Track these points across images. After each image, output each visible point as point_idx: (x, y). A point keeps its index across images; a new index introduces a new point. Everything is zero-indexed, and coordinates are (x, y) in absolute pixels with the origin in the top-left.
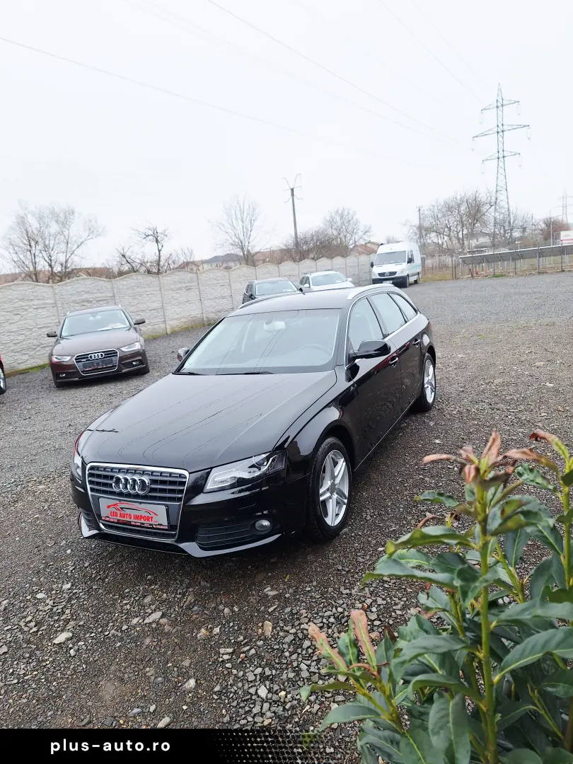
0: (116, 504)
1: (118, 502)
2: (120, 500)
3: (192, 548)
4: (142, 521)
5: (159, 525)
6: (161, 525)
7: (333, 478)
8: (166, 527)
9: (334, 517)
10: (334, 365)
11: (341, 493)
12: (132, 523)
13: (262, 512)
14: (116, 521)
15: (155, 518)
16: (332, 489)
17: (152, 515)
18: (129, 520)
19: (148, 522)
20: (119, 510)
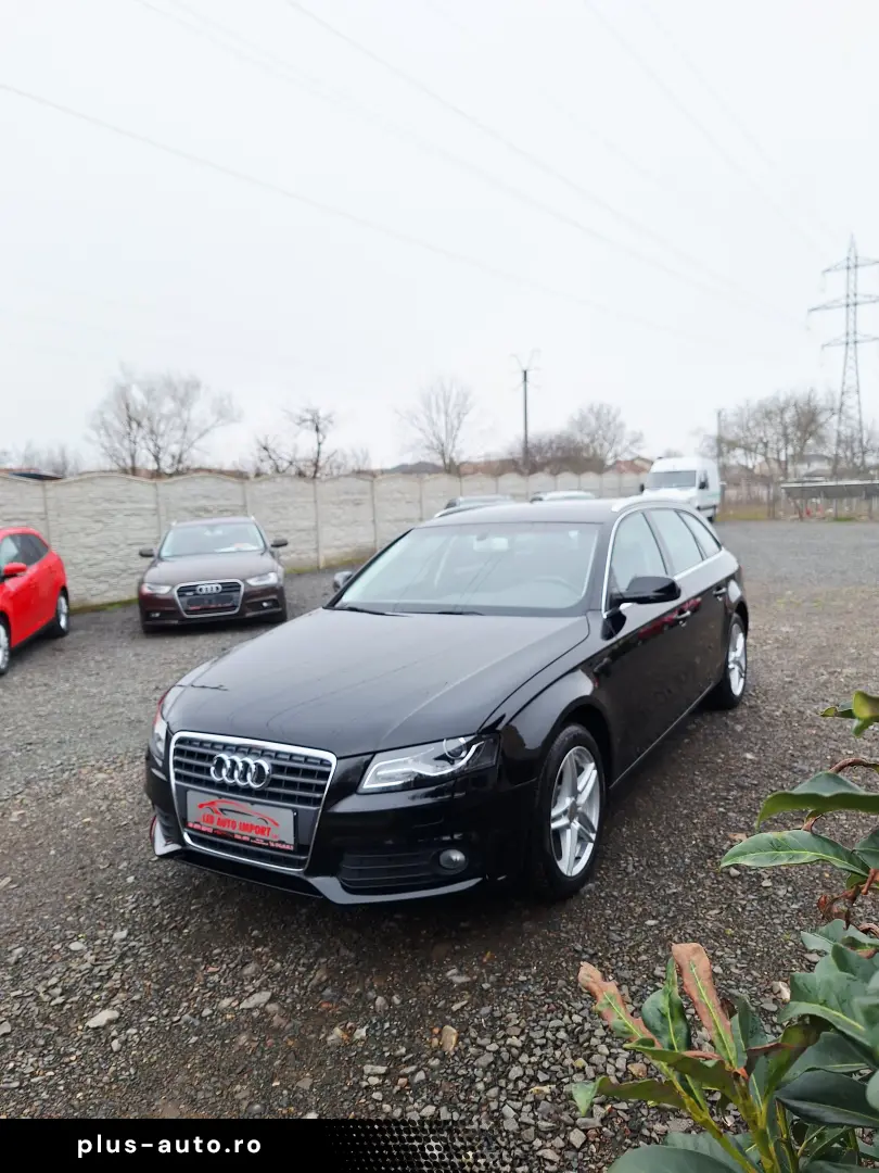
0: (213, 803)
1: (216, 798)
2: (220, 796)
3: (329, 887)
4: (253, 834)
5: (280, 842)
6: (282, 842)
7: (575, 793)
8: (292, 848)
9: (573, 859)
10: (586, 607)
11: (585, 821)
12: (237, 837)
13: (452, 837)
14: (210, 831)
15: (274, 831)
16: (572, 813)
17: (270, 825)
18: (230, 830)
19: (263, 836)
20: (217, 812)
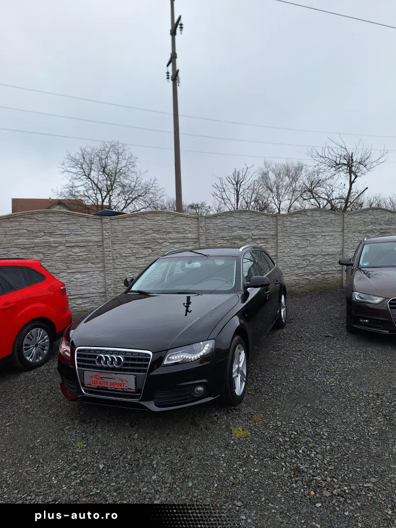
0: (97, 375)
1: (99, 373)
2: (101, 372)
3: (151, 406)
4: (116, 387)
5: (129, 389)
6: (130, 389)
7: (239, 363)
8: (134, 391)
9: (239, 389)
11: (242, 374)
12: (109, 388)
13: (199, 381)
14: (96, 387)
16: (238, 370)
17: (124, 382)
18: (106, 386)
19: (121, 387)
20: (99, 379)
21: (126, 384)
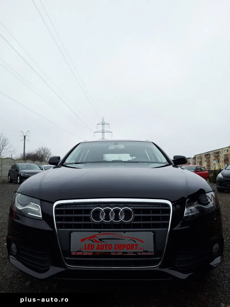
0: (94, 236)
1: (98, 233)
2: (100, 232)
4: (125, 250)
5: (144, 252)
6: (147, 252)
8: (153, 253)
12: (112, 254)
14: (91, 254)
17: (138, 242)
18: (108, 251)
19: (132, 251)
20: (96, 241)
21: (140, 245)
